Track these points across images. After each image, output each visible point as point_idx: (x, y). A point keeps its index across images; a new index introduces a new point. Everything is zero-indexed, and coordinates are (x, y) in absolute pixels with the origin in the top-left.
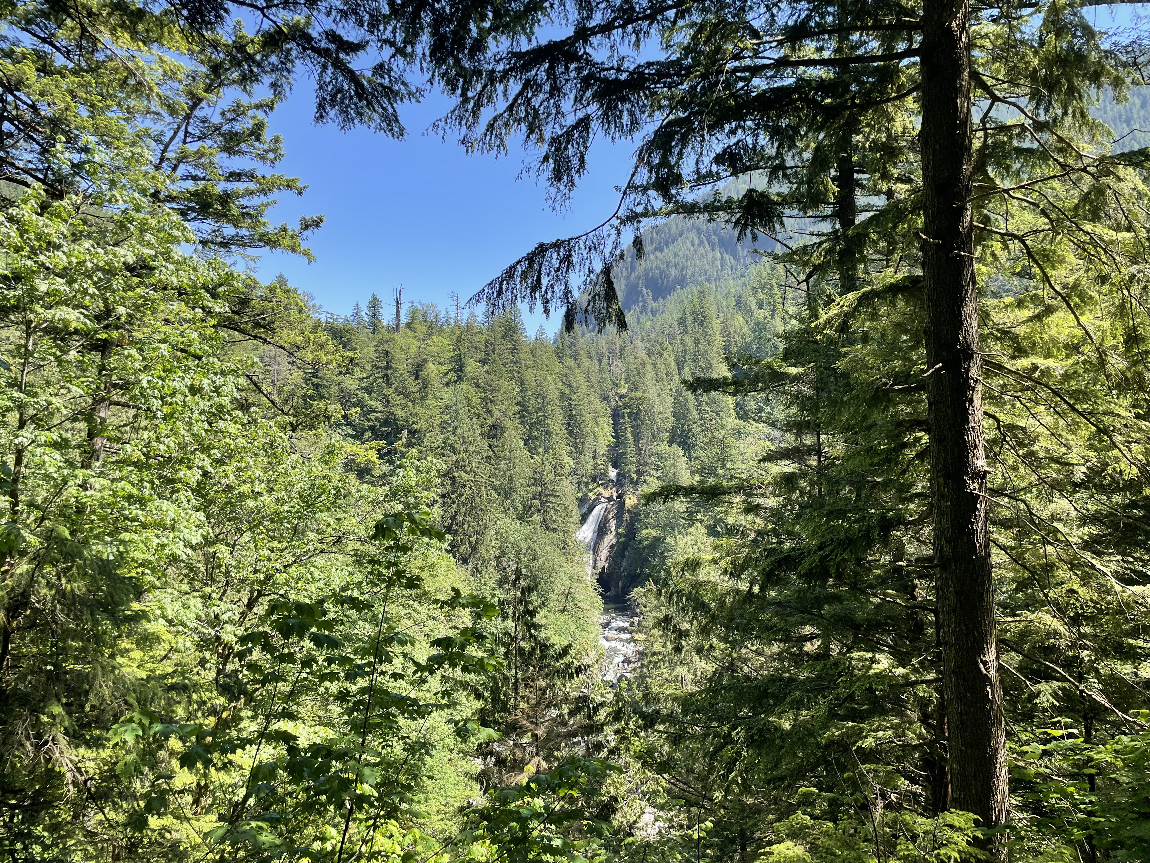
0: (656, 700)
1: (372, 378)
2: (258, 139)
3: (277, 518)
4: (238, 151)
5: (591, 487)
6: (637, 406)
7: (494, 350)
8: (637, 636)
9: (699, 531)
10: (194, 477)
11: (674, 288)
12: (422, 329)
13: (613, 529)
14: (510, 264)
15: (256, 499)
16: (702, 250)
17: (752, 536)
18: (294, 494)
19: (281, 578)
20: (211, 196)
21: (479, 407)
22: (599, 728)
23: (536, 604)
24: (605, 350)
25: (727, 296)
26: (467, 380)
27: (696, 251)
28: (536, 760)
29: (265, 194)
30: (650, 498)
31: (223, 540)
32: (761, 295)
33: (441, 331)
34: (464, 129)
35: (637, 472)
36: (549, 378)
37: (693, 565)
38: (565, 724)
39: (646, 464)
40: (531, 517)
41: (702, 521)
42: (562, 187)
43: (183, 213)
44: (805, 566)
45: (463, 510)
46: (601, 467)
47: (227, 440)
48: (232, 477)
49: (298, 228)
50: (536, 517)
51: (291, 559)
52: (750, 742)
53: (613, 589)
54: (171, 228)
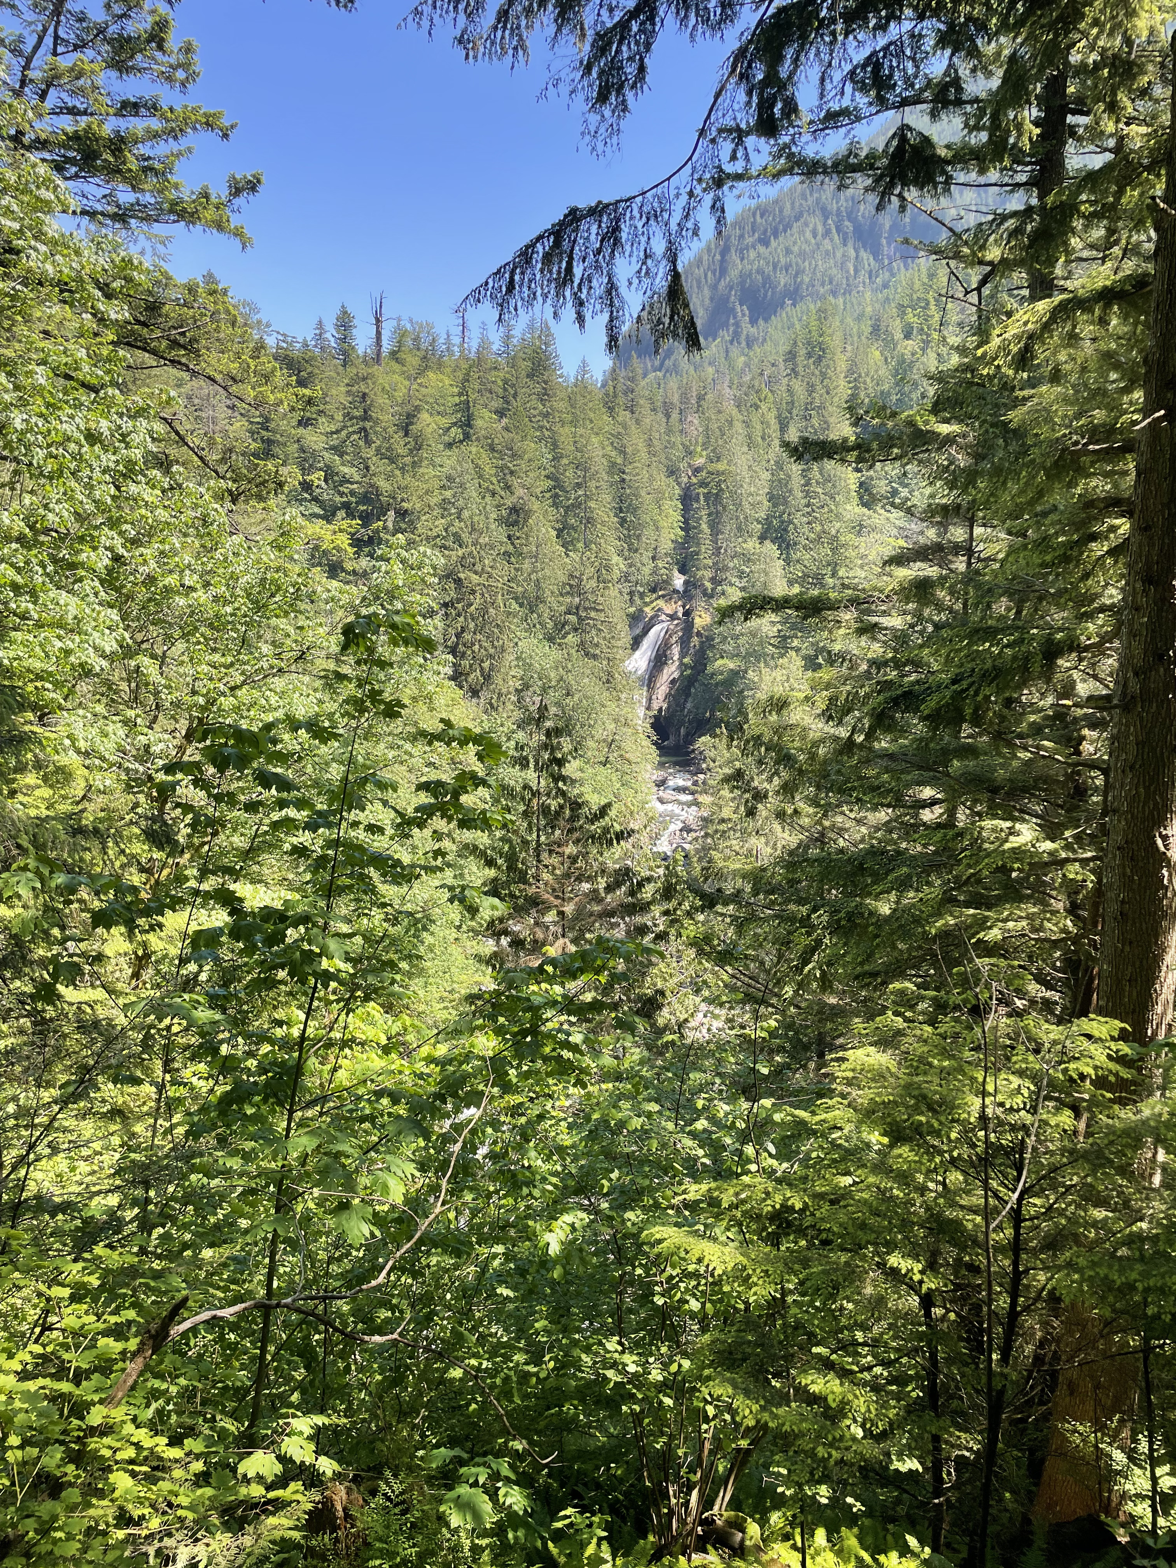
0: (720, 875)
1: (344, 433)
2: (160, 47)
3: (217, 624)
4: (133, 68)
5: (647, 600)
6: (718, 484)
7: (515, 396)
8: (701, 798)
9: (794, 662)
10: (102, 561)
11: (782, 305)
12: (413, 361)
13: (676, 657)
14: (526, 241)
15: (187, 595)
16: (827, 244)
17: (864, 667)
18: (239, 592)
19: (227, 702)
20: (97, 140)
21: (494, 480)
22: (644, 908)
23: (565, 750)
24: (676, 399)
25: (859, 318)
26: (478, 439)
27: (818, 245)
28: (561, 941)
29: (176, 138)
30: (726, 614)
31: (146, 650)
32: (910, 317)
33: (440, 366)
34: (462, 18)
35: (713, 580)
36: (595, 440)
37: (780, 705)
38: (600, 901)
39: (725, 569)
40: (564, 637)
41: (798, 650)
42: (607, 113)
43: (59, 168)
44: (930, 704)
45: (472, 625)
46: (663, 571)
47: (143, 511)
48: (153, 564)
49: (224, 194)
50: (571, 639)
51: (239, 679)
52: (835, 928)
53: (672, 738)
54: (38, 187)
